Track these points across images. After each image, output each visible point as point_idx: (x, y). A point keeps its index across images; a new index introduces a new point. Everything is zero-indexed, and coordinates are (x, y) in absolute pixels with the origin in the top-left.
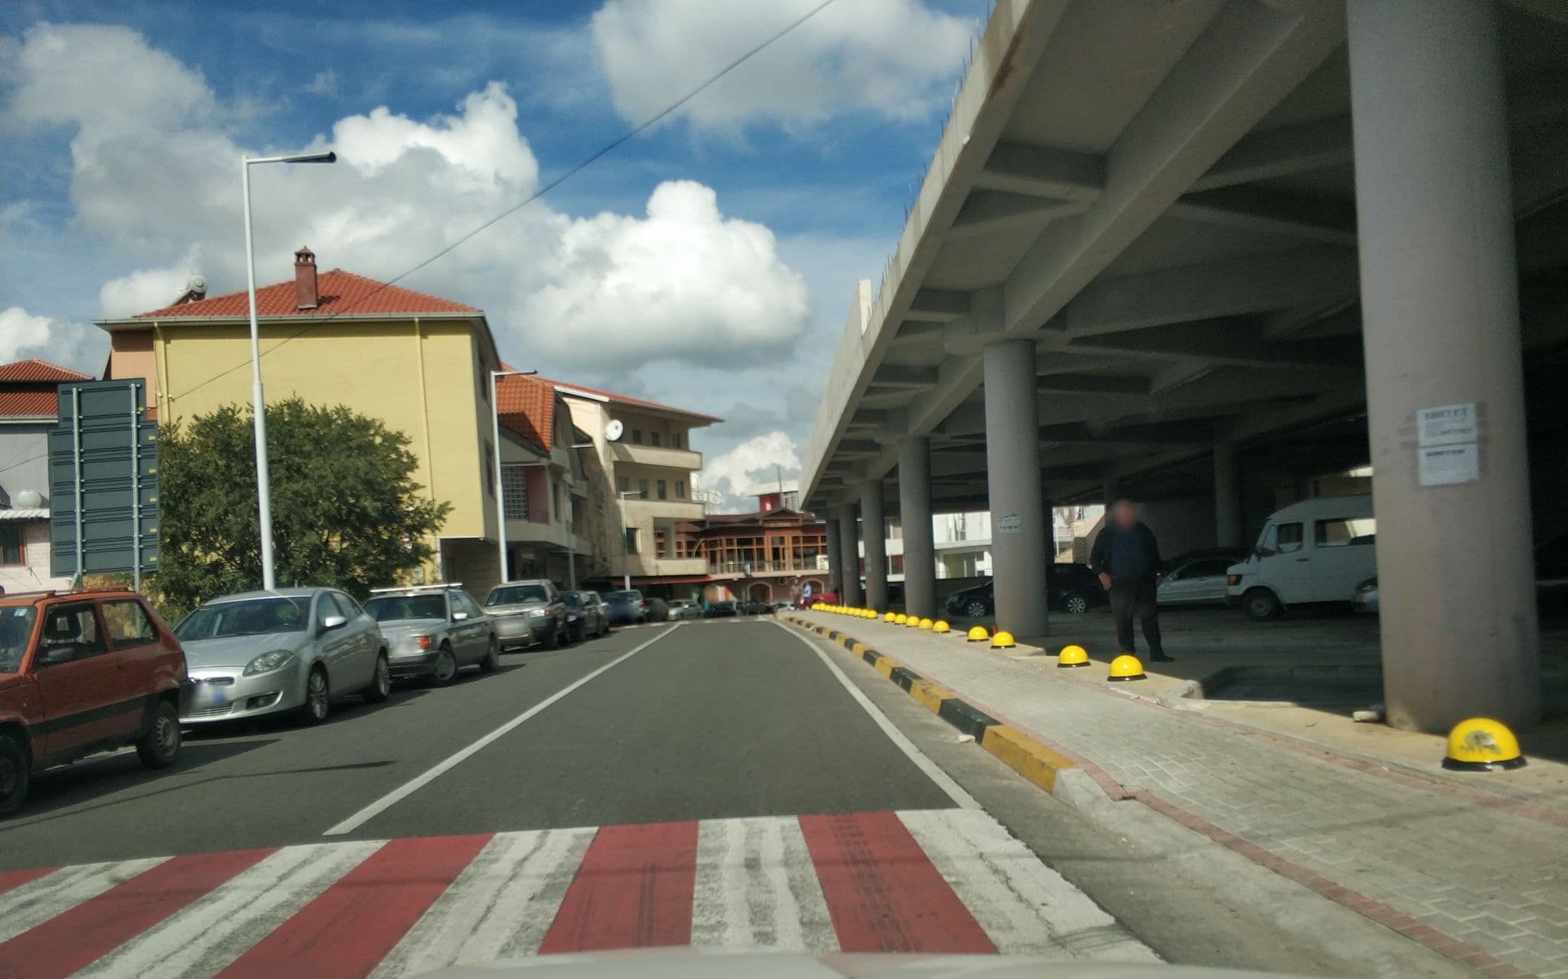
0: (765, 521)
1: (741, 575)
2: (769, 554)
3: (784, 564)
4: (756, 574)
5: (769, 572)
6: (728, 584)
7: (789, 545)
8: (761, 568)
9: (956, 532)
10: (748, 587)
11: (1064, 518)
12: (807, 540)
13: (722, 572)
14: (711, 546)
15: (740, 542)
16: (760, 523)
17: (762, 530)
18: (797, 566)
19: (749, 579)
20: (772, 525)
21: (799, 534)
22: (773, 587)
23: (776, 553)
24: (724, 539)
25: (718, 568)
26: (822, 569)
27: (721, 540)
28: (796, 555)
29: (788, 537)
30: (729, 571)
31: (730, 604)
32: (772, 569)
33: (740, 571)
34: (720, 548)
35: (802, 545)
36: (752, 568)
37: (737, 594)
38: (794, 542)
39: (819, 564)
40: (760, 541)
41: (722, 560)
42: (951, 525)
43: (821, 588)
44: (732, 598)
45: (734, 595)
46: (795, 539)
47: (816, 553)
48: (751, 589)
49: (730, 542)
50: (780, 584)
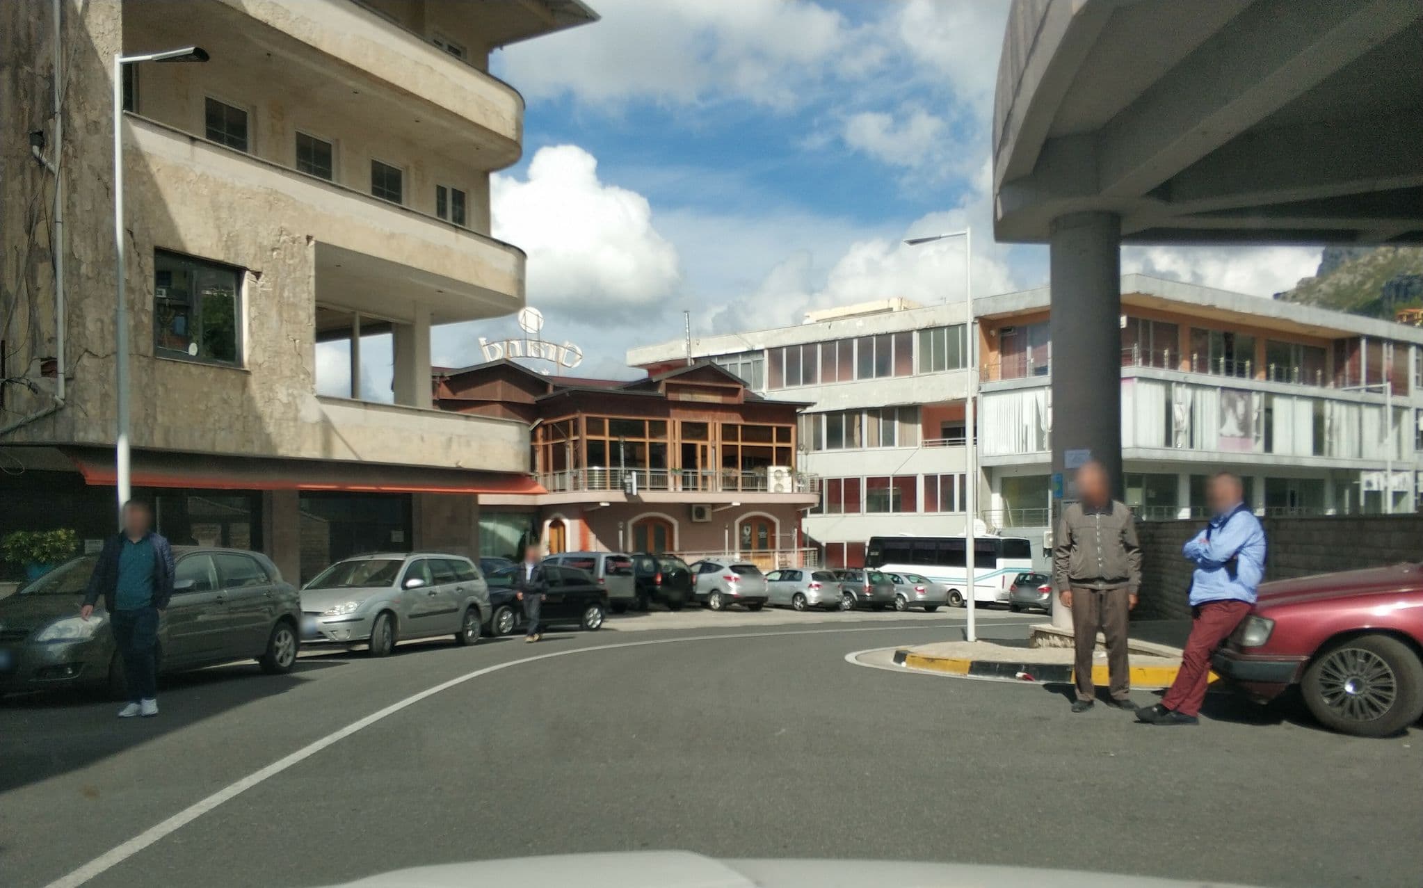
0: (670, 388)
1: (619, 496)
2: (674, 457)
3: (705, 478)
4: (649, 496)
5: (675, 494)
6: (589, 514)
7: (714, 444)
8: (660, 483)
9: (1040, 432)
10: (630, 523)
11: (1237, 418)
12: (749, 433)
13: (576, 487)
14: (557, 435)
15: (617, 428)
16: (661, 391)
17: (665, 406)
18: (730, 484)
19: (633, 506)
20: (684, 397)
21: (736, 419)
22: (679, 525)
23: (689, 457)
24: (583, 418)
25: (569, 479)
26: (777, 492)
27: (576, 421)
28: (729, 460)
29: (715, 424)
30: (591, 488)
31: (591, 562)
32: (680, 488)
33: (614, 487)
34: (574, 438)
35: (740, 443)
36: (641, 480)
37: (607, 538)
38: (725, 437)
39: (772, 483)
40: (659, 429)
41: (577, 465)
42: (1029, 419)
43: (773, 531)
44: (596, 547)
45: (600, 537)
46: (729, 431)
47: (766, 462)
48: (635, 526)
49: (595, 426)
50: (695, 519)
